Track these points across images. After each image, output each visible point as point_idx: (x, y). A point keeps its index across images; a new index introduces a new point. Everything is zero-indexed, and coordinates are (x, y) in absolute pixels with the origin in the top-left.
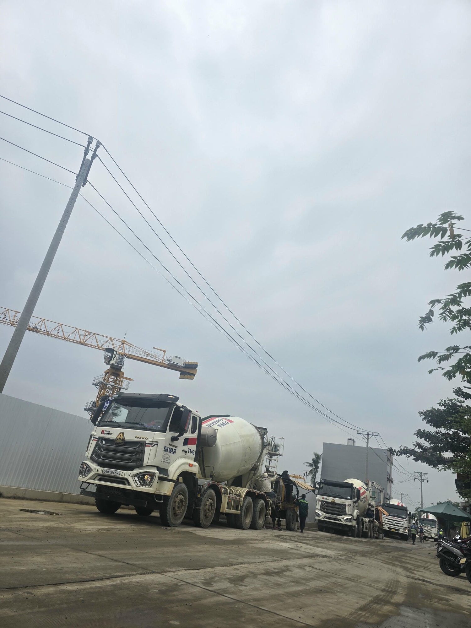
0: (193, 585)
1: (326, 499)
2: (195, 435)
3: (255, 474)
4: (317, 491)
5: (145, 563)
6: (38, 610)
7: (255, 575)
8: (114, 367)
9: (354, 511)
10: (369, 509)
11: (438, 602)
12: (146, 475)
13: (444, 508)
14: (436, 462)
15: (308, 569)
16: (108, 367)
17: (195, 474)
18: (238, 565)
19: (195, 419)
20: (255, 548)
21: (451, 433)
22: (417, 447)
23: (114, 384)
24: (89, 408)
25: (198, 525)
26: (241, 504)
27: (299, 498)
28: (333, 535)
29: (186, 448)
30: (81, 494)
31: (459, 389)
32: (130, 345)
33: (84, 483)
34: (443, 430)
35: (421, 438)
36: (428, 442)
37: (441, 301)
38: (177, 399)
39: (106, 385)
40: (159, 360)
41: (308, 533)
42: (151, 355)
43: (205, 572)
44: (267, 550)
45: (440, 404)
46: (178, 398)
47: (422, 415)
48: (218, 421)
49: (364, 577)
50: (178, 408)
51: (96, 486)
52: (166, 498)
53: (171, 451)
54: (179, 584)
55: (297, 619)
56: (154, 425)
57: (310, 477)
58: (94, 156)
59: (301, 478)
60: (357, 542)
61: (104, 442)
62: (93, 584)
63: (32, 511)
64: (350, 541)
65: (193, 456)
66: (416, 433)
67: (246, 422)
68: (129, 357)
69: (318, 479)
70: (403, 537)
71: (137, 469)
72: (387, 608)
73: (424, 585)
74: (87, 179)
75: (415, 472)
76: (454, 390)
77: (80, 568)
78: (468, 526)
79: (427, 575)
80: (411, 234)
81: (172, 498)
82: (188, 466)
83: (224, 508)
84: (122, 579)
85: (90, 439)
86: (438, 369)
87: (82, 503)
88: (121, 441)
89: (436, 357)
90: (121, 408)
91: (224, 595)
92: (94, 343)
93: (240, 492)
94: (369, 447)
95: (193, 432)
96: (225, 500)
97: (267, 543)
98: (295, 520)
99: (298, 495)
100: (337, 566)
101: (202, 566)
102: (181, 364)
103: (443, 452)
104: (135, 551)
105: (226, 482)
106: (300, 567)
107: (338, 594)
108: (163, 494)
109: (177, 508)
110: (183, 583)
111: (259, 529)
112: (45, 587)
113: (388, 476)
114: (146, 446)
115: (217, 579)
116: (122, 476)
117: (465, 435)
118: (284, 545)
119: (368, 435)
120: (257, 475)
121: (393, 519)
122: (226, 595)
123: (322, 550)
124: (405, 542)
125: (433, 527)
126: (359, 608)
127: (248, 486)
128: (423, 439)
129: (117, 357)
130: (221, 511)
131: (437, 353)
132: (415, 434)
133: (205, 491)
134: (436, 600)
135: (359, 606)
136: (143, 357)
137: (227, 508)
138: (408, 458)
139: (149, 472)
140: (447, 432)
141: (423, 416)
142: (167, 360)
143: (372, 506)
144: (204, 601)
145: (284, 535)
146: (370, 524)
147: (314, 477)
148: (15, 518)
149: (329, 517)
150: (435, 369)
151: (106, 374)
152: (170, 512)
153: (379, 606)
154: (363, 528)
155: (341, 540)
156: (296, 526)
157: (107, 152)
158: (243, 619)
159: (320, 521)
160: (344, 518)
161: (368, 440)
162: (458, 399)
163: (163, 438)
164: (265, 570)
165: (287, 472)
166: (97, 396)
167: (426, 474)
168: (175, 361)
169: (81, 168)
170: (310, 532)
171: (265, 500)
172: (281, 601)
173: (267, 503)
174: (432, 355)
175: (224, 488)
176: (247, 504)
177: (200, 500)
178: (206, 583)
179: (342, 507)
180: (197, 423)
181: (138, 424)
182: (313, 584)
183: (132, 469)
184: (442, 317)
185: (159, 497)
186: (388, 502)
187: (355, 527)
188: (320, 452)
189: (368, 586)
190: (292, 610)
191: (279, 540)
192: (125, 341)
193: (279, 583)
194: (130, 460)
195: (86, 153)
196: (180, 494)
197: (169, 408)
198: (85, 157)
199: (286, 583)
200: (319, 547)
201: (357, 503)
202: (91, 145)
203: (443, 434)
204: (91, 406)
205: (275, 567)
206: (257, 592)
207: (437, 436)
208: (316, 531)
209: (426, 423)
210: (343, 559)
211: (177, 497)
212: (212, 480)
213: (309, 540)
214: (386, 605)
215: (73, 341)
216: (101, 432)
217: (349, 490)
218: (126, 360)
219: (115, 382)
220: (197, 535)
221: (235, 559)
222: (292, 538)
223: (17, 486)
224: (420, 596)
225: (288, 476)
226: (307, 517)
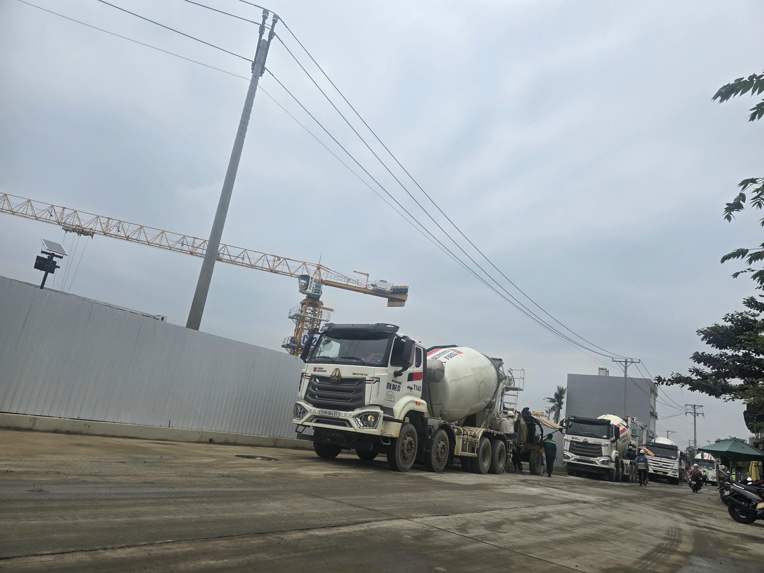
0: (447, 531)
1: (576, 438)
2: (420, 369)
3: (490, 412)
4: (564, 430)
5: (386, 508)
6: (294, 555)
7: (512, 522)
8: (311, 296)
9: (611, 452)
10: (630, 450)
11: (734, 552)
12: (368, 415)
13: (731, 444)
14: (721, 391)
15: (570, 515)
16: (305, 296)
17: (423, 413)
18: (488, 511)
19: (418, 350)
20: (502, 493)
21: (740, 354)
22: (695, 374)
23: (312, 316)
24: (288, 345)
25: (430, 469)
26: (477, 446)
27: (544, 439)
28: (587, 479)
29: (411, 384)
30: (298, 438)
31: (752, 299)
32: (327, 270)
33: (299, 426)
34: (729, 352)
35: (699, 363)
36: (709, 367)
37: (757, 181)
38: (397, 328)
39: (304, 317)
40: (362, 285)
42: (352, 281)
43: (455, 518)
44: (516, 495)
45: (725, 319)
46: (398, 327)
47: (701, 334)
48: (445, 352)
49: (639, 525)
50: (399, 338)
51: (313, 429)
52: (393, 440)
53: (394, 388)
54: (432, 530)
55: (575, 568)
56: (373, 359)
57: (553, 414)
58: (272, 35)
59: (543, 415)
60: (617, 486)
61: (318, 381)
62: (341, 529)
63: (248, 457)
64: (609, 486)
65: (420, 393)
66: (692, 357)
67: (477, 352)
68: (327, 283)
69: (563, 416)
70: (673, 481)
71: (358, 409)
72: (674, 558)
73: (713, 533)
74: (265, 66)
75: (687, 405)
76: (745, 300)
77: (321, 514)
78: (758, 466)
79: (713, 522)
80: (726, 93)
81: (400, 440)
82: (415, 404)
83: (459, 450)
84: (369, 525)
85: (302, 377)
86: (746, 272)
87: (297, 448)
88: (337, 379)
89: (746, 256)
90: (332, 341)
91: (484, 541)
92: (286, 270)
93: (475, 433)
94: (627, 377)
95: (418, 366)
96: (459, 442)
97: (513, 488)
98: (540, 463)
99: (542, 435)
100: (602, 512)
101: (450, 512)
102: (388, 289)
103: (728, 379)
104: (372, 497)
105: (457, 422)
106: (560, 513)
107: (612, 542)
108: (389, 436)
109: (406, 451)
110: (435, 529)
111: (500, 473)
112: (293, 532)
113: (652, 411)
114: (366, 383)
115: (471, 525)
116: (342, 417)
117: (759, 356)
118: (535, 491)
119: (626, 362)
120: (492, 414)
121: (659, 460)
122: (487, 542)
123: (579, 495)
124: (676, 486)
125: (710, 469)
126: (642, 557)
127: (483, 425)
128: (702, 363)
129: (313, 284)
130: (455, 454)
131: (747, 250)
132: (691, 358)
133: (436, 432)
134: (731, 550)
135: (640, 555)
136: (343, 282)
137: (462, 451)
138: (682, 387)
139: (373, 412)
140: (734, 354)
141: (703, 336)
142: (372, 285)
143: (634, 446)
144: (464, 548)
145: (530, 480)
146: (632, 467)
147: (557, 415)
148: (234, 464)
149: (582, 459)
150: (742, 272)
151: (303, 305)
152: (398, 455)
153: (665, 555)
154: (623, 471)
155: (598, 485)
156: (542, 470)
157: (287, 27)
158: (514, 567)
159: (569, 463)
160: (600, 461)
161: (626, 368)
162: (750, 312)
163: (384, 373)
164: (520, 516)
165: (529, 409)
166: (295, 330)
167: (701, 406)
168: (381, 286)
169: (257, 53)
170: (558, 476)
171: (504, 441)
172: (550, 549)
173: (507, 445)
174: (741, 253)
175: (456, 428)
176: (485, 445)
177: (431, 442)
178: (461, 529)
179: (596, 447)
180: (422, 354)
181: (354, 358)
182: (580, 532)
183: (352, 409)
184: (755, 202)
185: (386, 439)
186: (653, 441)
187: (613, 470)
188: (564, 385)
189: (645, 534)
190: (565, 558)
191: (527, 485)
192: (321, 266)
193: (541, 529)
194: (349, 400)
195: (261, 33)
196: (408, 436)
197: (388, 339)
198: (261, 38)
199: (548, 530)
200: (575, 492)
201: (615, 443)
202: (267, 21)
203: (728, 357)
204: (289, 342)
205: (531, 513)
206: (519, 539)
207: (721, 360)
208: (565, 475)
209: (707, 344)
210: (607, 505)
211: (406, 439)
212: (443, 419)
213: (560, 485)
214: (673, 554)
215: (262, 269)
216: (313, 369)
217: (604, 428)
218: (324, 288)
219: (313, 312)
220: (432, 480)
221: (483, 505)
222: (541, 483)
223: (227, 431)
224: (711, 545)
225: (529, 413)
226: (555, 460)
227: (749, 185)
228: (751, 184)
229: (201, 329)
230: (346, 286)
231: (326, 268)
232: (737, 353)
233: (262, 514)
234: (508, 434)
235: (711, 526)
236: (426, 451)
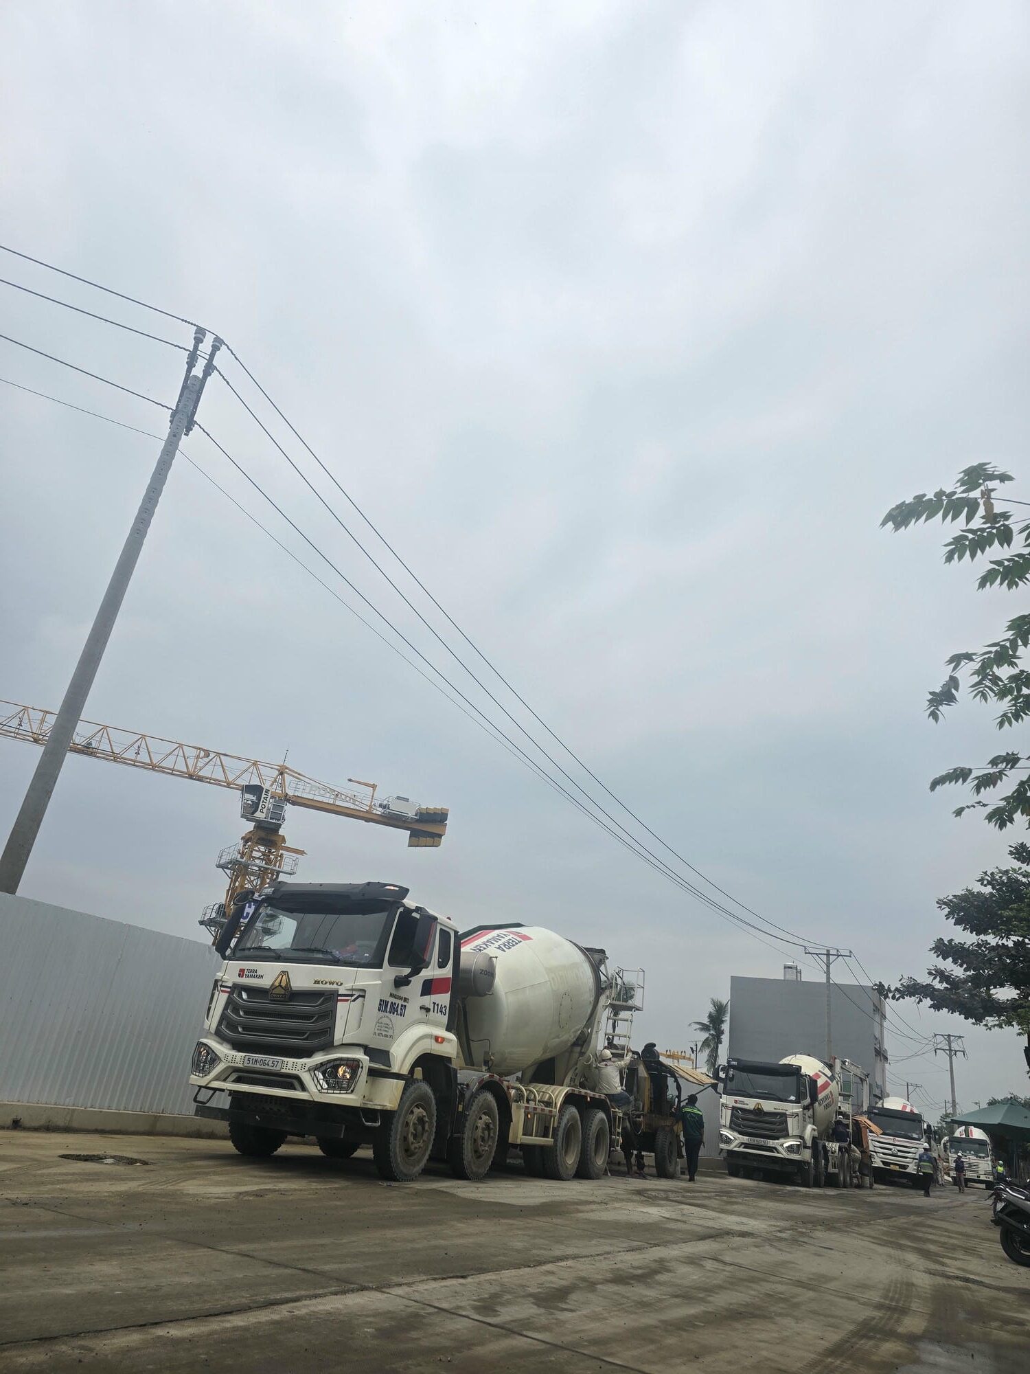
0: (453, 1313)
1: (743, 1103)
2: (447, 972)
3: (582, 1054)
4: (721, 1086)
5: (344, 1266)
7: (591, 1285)
8: (264, 825)
9: (804, 1128)
10: (839, 1123)
11: (1000, 1328)
12: (339, 1066)
13: (1004, 1110)
14: (982, 1011)
15: (709, 1265)
16: (250, 826)
17: (449, 1059)
18: (552, 1262)
19: (445, 935)
20: (589, 1221)
21: (1010, 944)
22: (938, 979)
23: (263, 864)
24: (210, 919)
25: (459, 1173)
26: (554, 1123)
27: (682, 1104)
28: (762, 1184)
29: (428, 1001)
30: (196, 1114)
31: (1022, 845)
32: (298, 776)
33: (202, 1089)
34: (992, 940)
35: (944, 958)
36: (961, 966)
37: (974, 657)
38: (404, 892)
39: (246, 866)
40: (362, 806)
41: (704, 1183)
42: (343, 797)
43: (479, 1283)
44: (616, 1225)
45: (981, 880)
46: (407, 890)
47: (944, 906)
48: (495, 939)
49: (835, 1279)
50: (408, 911)
51: (229, 1095)
52: (387, 1115)
53: (394, 1010)
54: (422, 1312)
56: (355, 952)
57: (704, 1056)
58: (209, 369)
59: (684, 1058)
60: (815, 1197)
61: (244, 996)
62: (229, 1321)
63: (87, 1159)
64: (800, 1196)
65: (445, 1019)
66: (933, 948)
68: (296, 801)
69: (723, 1060)
71: (321, 1053)
72: (890, 1347)
73: (968, 1289)
74: (195, 419)
75: (936, 1035)
76: (1012, 849)
77: (198, 1286)
79: (974, 1266)
80: (902, 516)
81: (400, 1116)
82: (433, 1041)
83: (517, 1134)
84: (293, 1308)
85: (214, 989)
86: (974, 807)
87: (198, 1135)
88: (283, 992)
89: (969, 780)
90: (281, 917)
91: (525, 1333)
92: (219, 775)
93: (550, 1097)
94: (831, 982)
95: (442, 965)
96: (518, 1117)
97: (615, 1208)
98: (675, 1154)
99: (679, 1097)
100: (772, 1255)
101: (472, 1269)
102: (411, 813)
103: (995, 987)
104: (321, 1241)
105: (519, 1074)
106: (693, 1261)
107: (777, 1319)
108: (379, 1108)
109: (411, 1138)
110: (431, 1310)
111: (597, 1177)
112: (120, 1333)
113: (878, 1046)
114: (338, 1000)
115: (507, 1296)
116: (287, 1071)
118: (655, 1213)
119: (828, 955)
120: (586, 1055)
121: (891, 1142)
122: (529, 1334)
123: (738, 1219)
125: (980, 1157)
126: (828, 1350)
127: (567, 1080)
128: (950, 959)
129: (269, 803)
130: (510, 1140)
131: (970, 770)
132: (931, 950)
133: (474, 1096)
134: (996, 1324)
135: (826, 1344)
136: (326, 800)
137: (524, 1134)
138: (918, 1003)
139: (348, 1059)
140: (1000, 943)
141: (947, 910)
142: (380, 806)
143: (846, 1116)
144: (480, 1351)
145: (653, 1190)
146: (843, 1156)
147: (714, 1056)
148: (49, 1175)
149: (752, 1142)
150: (968, 807)
151: (246, 842)
152: (396, 1146)
153: (871, 1343)
154: (827, 1164)
155: (779, 1195)
156: (678, 1168)
157: (237, 359)
159: (730, 1152)
160: (785, 1145)
161: (828, 967)
162: (1020, 868)
163: (376, 980)
164: (612, 1271)
165: (654, 1045)
166: (228, 891)
167: (960, 1037)
168: (397, 807)
169: (181, 395)
170: (710, 1179)
172: (652, 1341)
173: (611, 1118)
174: (961, 774)
175: (515, 1088)
176: (568, 1121)
177: (462, 1118)
178: (483, 1307)
179: (778, 1119)
180: (451, 943)
181: (319, 951)
182: (722, 1300)
183: (309, 1054)
184: (976, 692)
185: (371, 1114)
186: (879, 1105)
187: (808, 1163)
188: (725, 997)
189: (842, 1297)
190: (678, 1361)
191: (642, 1202)
192: (287, 768)
193: (645, 1299)
194: (304, 1034)
195: (191, 364)
196: (417, 1106)
197: (386, 913)
198: (190, 373)
199: (661, 1300)
200: (731, 1213)
201: (811, 1110)
202: (201, 346)
203: (993, 949)
204: (214, 915)
205: (636, 1264)
206: (598, 1324)
207: (980, 953)
208: (720, 1176)
209: (955, 925)
210: (785, 1240)
211: (412, 1112)
212: (489, 1070)
213: (709, 1198)
214: (887, 1341)
215: (172, 772)
216: (238, 973)
217: (791, 1080)
218: (289, 809)
219: (266, 858)
220: (459, 1197)
221: (545, 1249)
222: (671, 1196)
223: (53, 1102)
224: (962, 1315)
225: (656, 1055)
226: (702, 1146)
227: (963, 663)
228: (967, 661)
229: (20, 892)
230: (332, 808)
231: (296, 773)
232: (1004, 941)
233: (68, 1291)
234: (613, 1095)
235: (968, 1276)
236: (452, 1135)
